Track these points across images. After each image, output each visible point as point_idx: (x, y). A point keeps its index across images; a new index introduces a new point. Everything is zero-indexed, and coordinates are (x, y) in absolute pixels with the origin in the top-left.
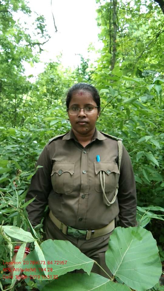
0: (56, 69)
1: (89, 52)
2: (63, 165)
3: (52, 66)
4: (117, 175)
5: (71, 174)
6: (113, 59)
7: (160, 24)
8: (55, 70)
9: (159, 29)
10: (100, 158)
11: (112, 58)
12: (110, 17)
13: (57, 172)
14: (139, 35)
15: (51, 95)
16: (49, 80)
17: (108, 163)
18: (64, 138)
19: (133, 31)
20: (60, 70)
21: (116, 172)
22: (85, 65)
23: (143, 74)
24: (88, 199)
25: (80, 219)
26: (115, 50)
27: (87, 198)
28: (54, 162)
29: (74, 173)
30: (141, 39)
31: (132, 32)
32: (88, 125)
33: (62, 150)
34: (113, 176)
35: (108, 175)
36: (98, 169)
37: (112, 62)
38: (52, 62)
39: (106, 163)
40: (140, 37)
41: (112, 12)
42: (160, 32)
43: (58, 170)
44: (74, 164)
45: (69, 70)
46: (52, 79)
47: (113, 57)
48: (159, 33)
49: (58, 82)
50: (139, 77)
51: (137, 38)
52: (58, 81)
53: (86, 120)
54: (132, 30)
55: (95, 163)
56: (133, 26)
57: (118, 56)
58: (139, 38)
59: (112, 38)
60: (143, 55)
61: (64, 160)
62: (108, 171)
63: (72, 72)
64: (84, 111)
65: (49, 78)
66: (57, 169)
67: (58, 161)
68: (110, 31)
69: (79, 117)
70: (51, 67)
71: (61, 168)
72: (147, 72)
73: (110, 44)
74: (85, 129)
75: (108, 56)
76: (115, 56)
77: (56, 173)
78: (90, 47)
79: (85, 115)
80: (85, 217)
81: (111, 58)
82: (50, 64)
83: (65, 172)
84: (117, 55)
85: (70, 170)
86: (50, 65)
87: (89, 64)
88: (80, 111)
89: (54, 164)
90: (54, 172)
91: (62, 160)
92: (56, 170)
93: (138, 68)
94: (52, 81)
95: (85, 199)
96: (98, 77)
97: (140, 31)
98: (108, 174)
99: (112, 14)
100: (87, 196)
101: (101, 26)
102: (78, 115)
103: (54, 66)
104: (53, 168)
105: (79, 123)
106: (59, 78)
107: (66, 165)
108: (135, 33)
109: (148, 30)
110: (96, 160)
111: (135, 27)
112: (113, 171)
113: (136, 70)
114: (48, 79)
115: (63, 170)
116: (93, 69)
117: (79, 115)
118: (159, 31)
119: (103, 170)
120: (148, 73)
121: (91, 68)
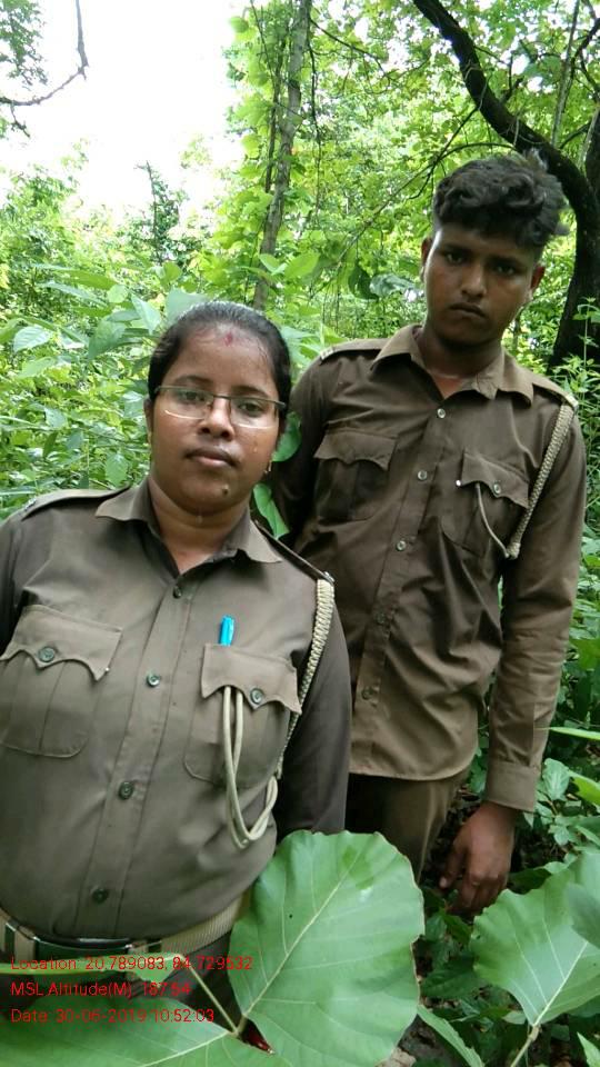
0: (56, 209)
1: (184, 166)
2: (67, 626)
3: (41, 193)
4: (287, 716)
5: (92, 675)
6: (274, 213)
7: (447, 122)
8: (50, 208)
9: (444, 140)
10: (235, 628)
11: (271, 211)
12: (280, 58)
13: (32, 650)
14: (371, 144)
15: (27, 304)
16: (22, 244)
17: (261, 657)
18: (104, 510)
19: (353, 124)
20: (70, 214)
21: (286, 704)
22: (169, 213)
23: (372, 285)
24: (143, 803)
25: (96, 894)
26: (283, 180)
27: (141, 797)
28: (28, 599)
29: (106, 673)
30: (376, 160)
31: (349, 128)
32: (232, 472)
33: (78, 561)
34: (272, 720)
35: (252, 710)
36: (215, 674)
37: (270, 223)
38: (43, 177)
39: (253, 656)
40: (373, 152)
41: (288, 40)
42: (445, 149)
43: (40, 645)
44: (118, 631)
45: (104, 219)
46: (35, 240)
47: (276, 204)
48: (442, 152)
49: (60, 258)
50: (358, 293)
51: (364, 152)
52: (61, 253)
53: (232, 448)
54: (348, 120)
55: (208, 645)
56: (353, 107)
57: (292, 204)
58: (370, 155)
59: (278, 136)
60: (380, 220)
61: (76, 604)
62: (254, 693)
63: (116, 230)
64: (229, 411)
65: (25, 236)
66: (37, 639)
67: (48, 602)
68: (274, 108)
69: (206, 430)
70: (37, 198)
71: (53, 637)
72: (388, 281)
73: (271, 155)
74: (217, 488)
75: (257, 199)
76: (282, 202)
77: (28, 655)
78: (192, 149)
79: (230, 428)
80: (119, 889)
81: (268, 208)
82: (35, 184)
83: (67, 661)
84: (289, 199)
85: (94, 655)
86: (36, 188)
87: (185, 212)
88: (212, 407)
89: (27, 612)
90: (22, 647)
91: (66, 604)
92: (30, 641)
93: (358, 260)
94: (37, 249)
95: (130, 804)
96: (213, 267)
97: (375, 129)
98: (255, 706)
99: (287, 48)
100: (143, 789)
101: (243, 81)
102: (200, 421)
103: (50, 194)
104: (19, 628)
105: (195, 458)
106: (64, 244)
107: (80, 629)
108: (356, 133)
109: (408, 132)
110: (216, 637)
111: (361, 111)
112: (278, 698)
113: (350, 266)
114: (19, 238)
115: (60, 648)
116: (197, 234)
117: (204, 423)
118: (444, 146)
119: (236, 685)
120: (390, 286)
121: (189, 226)
